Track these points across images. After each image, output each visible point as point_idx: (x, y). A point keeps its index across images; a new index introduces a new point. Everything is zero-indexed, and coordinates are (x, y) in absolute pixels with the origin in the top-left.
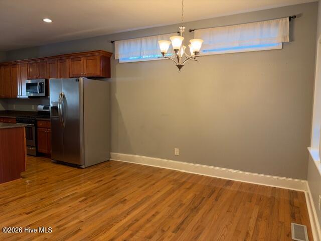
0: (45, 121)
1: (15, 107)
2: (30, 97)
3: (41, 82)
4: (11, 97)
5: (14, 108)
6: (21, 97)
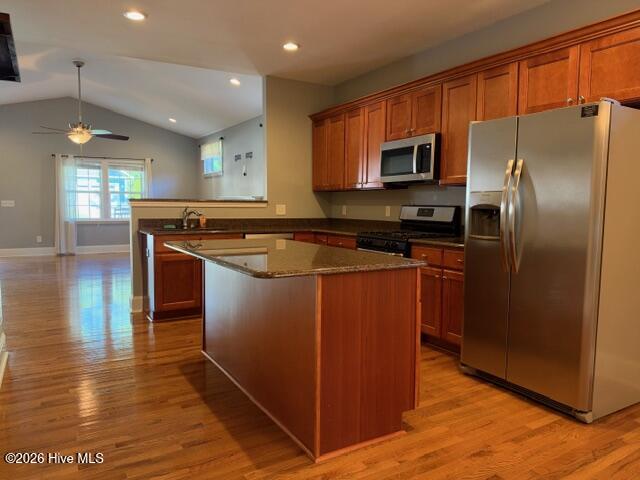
0: (436, 246)
1: (346, 211)
2: (388, 186)
3: (421, 143)
4: (341, 187)
5: (344, 213)
6: (365, 186)
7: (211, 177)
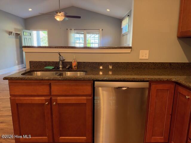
7: (124, 35)
